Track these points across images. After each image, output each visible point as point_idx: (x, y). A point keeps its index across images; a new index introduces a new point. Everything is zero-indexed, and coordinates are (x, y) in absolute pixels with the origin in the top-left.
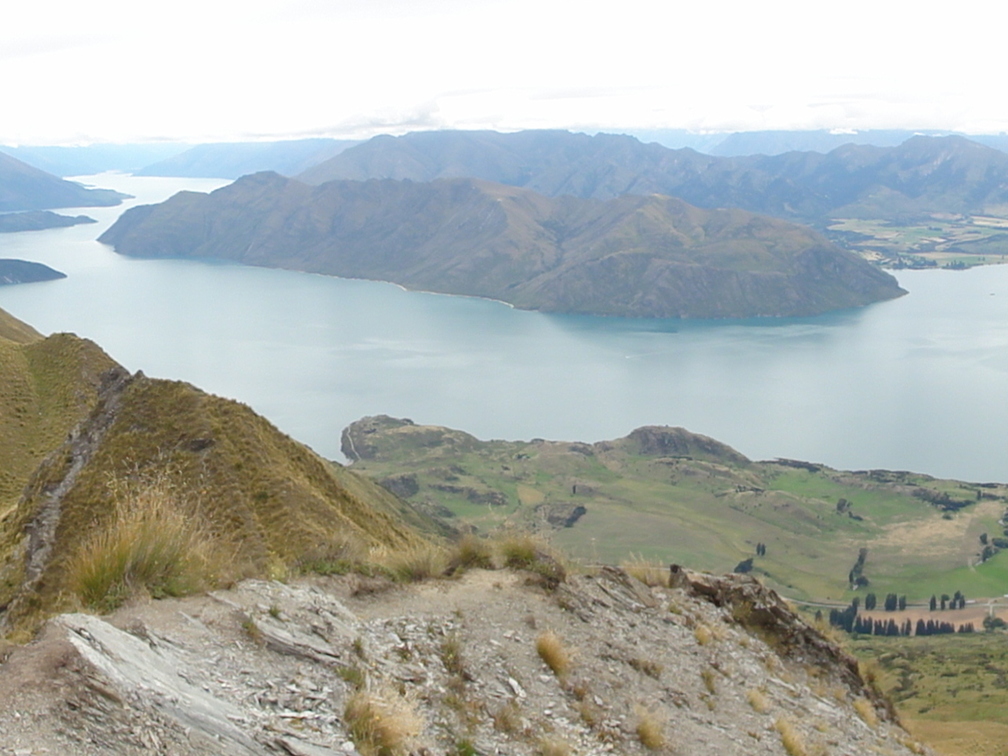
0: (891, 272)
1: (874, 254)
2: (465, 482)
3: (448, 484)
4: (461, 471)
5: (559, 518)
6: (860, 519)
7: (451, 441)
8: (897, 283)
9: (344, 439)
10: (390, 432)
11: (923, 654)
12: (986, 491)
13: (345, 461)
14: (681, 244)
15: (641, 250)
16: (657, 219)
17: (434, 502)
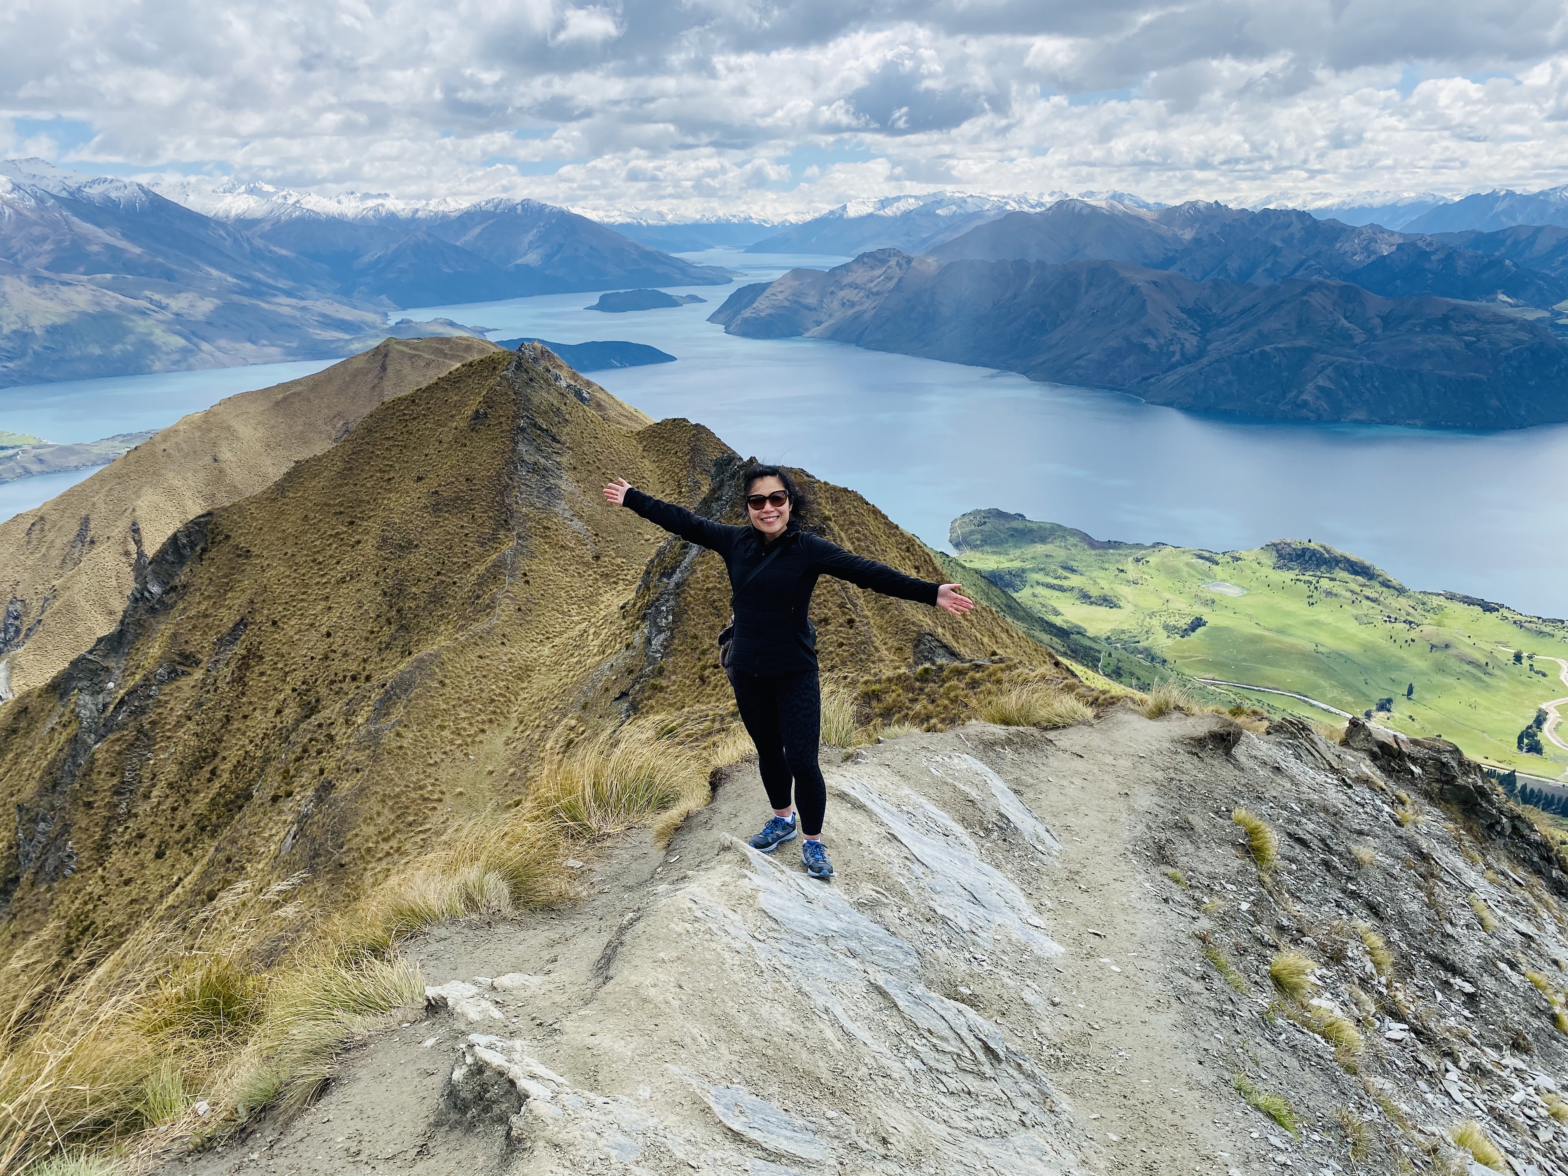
2: (1076, 582)
3: (1057, 582)
5: (1175, 627)
6: (1544, 674)
9: (953, 529)
10: (1001, 526)
13: (951, 551)
14: (1351, 337)
15: (1302, 342)
16: (1324, 308)
17: (1041, 600)
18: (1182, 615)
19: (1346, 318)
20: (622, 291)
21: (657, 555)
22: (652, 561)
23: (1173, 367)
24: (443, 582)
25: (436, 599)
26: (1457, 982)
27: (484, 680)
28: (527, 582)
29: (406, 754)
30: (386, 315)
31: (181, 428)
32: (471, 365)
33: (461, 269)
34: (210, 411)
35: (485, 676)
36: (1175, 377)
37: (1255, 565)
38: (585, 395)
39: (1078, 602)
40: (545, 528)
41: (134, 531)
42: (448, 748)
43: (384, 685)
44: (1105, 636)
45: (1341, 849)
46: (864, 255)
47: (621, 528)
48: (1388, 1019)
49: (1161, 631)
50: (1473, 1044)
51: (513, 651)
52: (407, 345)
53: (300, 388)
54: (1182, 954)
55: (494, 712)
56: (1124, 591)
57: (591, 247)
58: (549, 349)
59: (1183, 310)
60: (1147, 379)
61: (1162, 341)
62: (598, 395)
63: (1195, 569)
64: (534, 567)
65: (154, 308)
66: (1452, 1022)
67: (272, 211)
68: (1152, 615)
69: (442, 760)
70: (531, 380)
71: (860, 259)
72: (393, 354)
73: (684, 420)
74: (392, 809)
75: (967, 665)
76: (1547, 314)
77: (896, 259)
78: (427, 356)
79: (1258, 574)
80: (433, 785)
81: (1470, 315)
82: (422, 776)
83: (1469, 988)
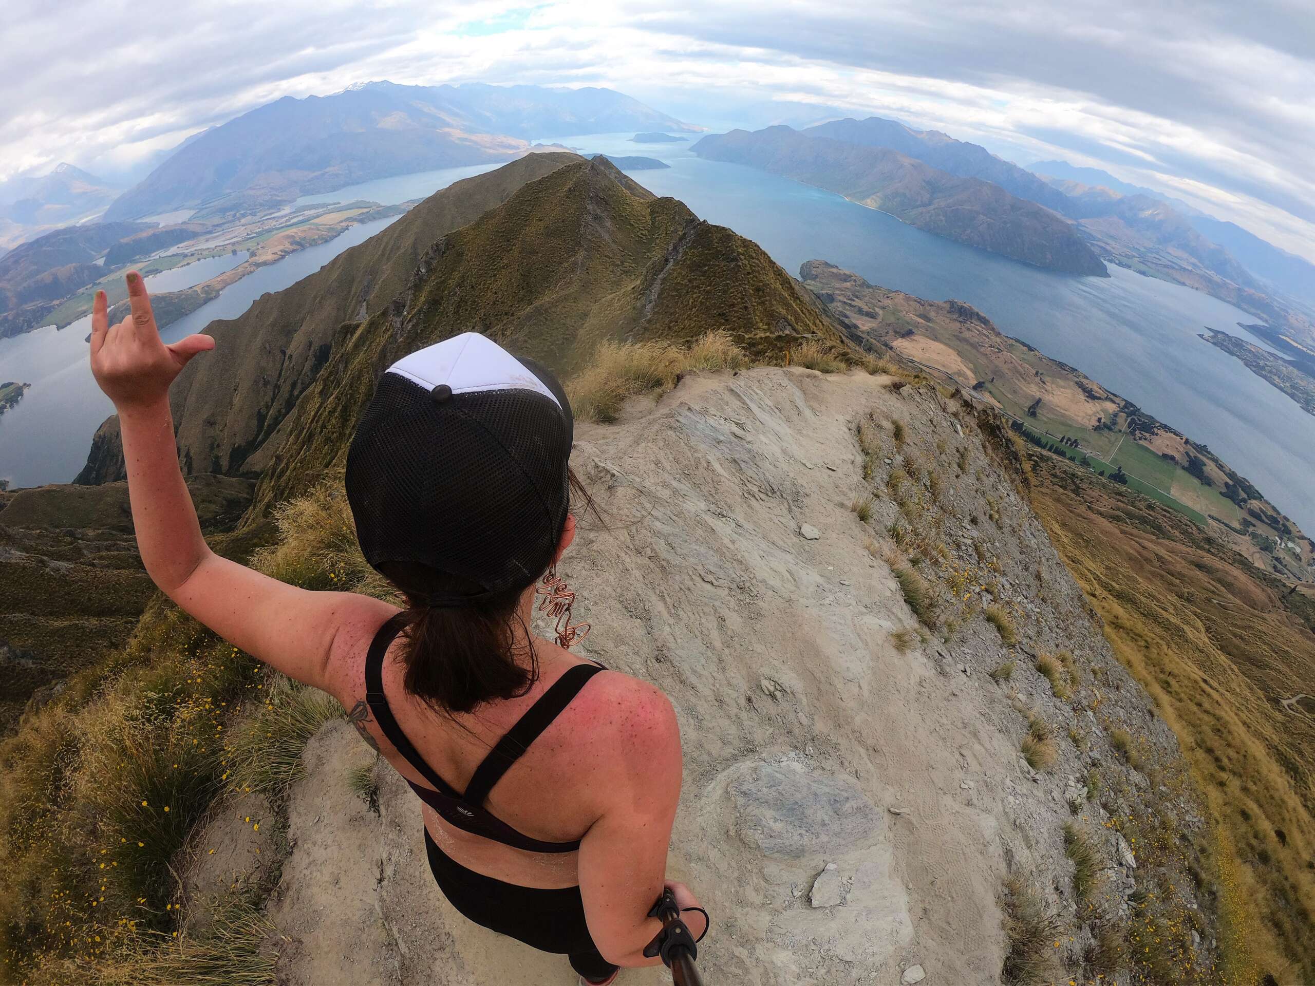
0: (1106, 263)
1: (1099, 250)
2: (857, 303)
3: (849, 302)
4: (857, 297)
5: (899, 332)
6: (1045, 383)
7: (855, 281)
8: (1107, 270)
9: (802, 268)
10: (825, 270)
11: (1047, 461)
12: (1112, 397)
13: (800, 279)
15: (975, 208)
17: (840, 309)
20: (645, 133)
23: (916, 207)
25: (545, 278)
36: (917, 212)
39: (857, 313)
44: (867, 331)
49: (892, 333)
51: (579, 305)
59: (925, 181)
73: (673, 198)
76: (1075, 223)
78: (548, 161)
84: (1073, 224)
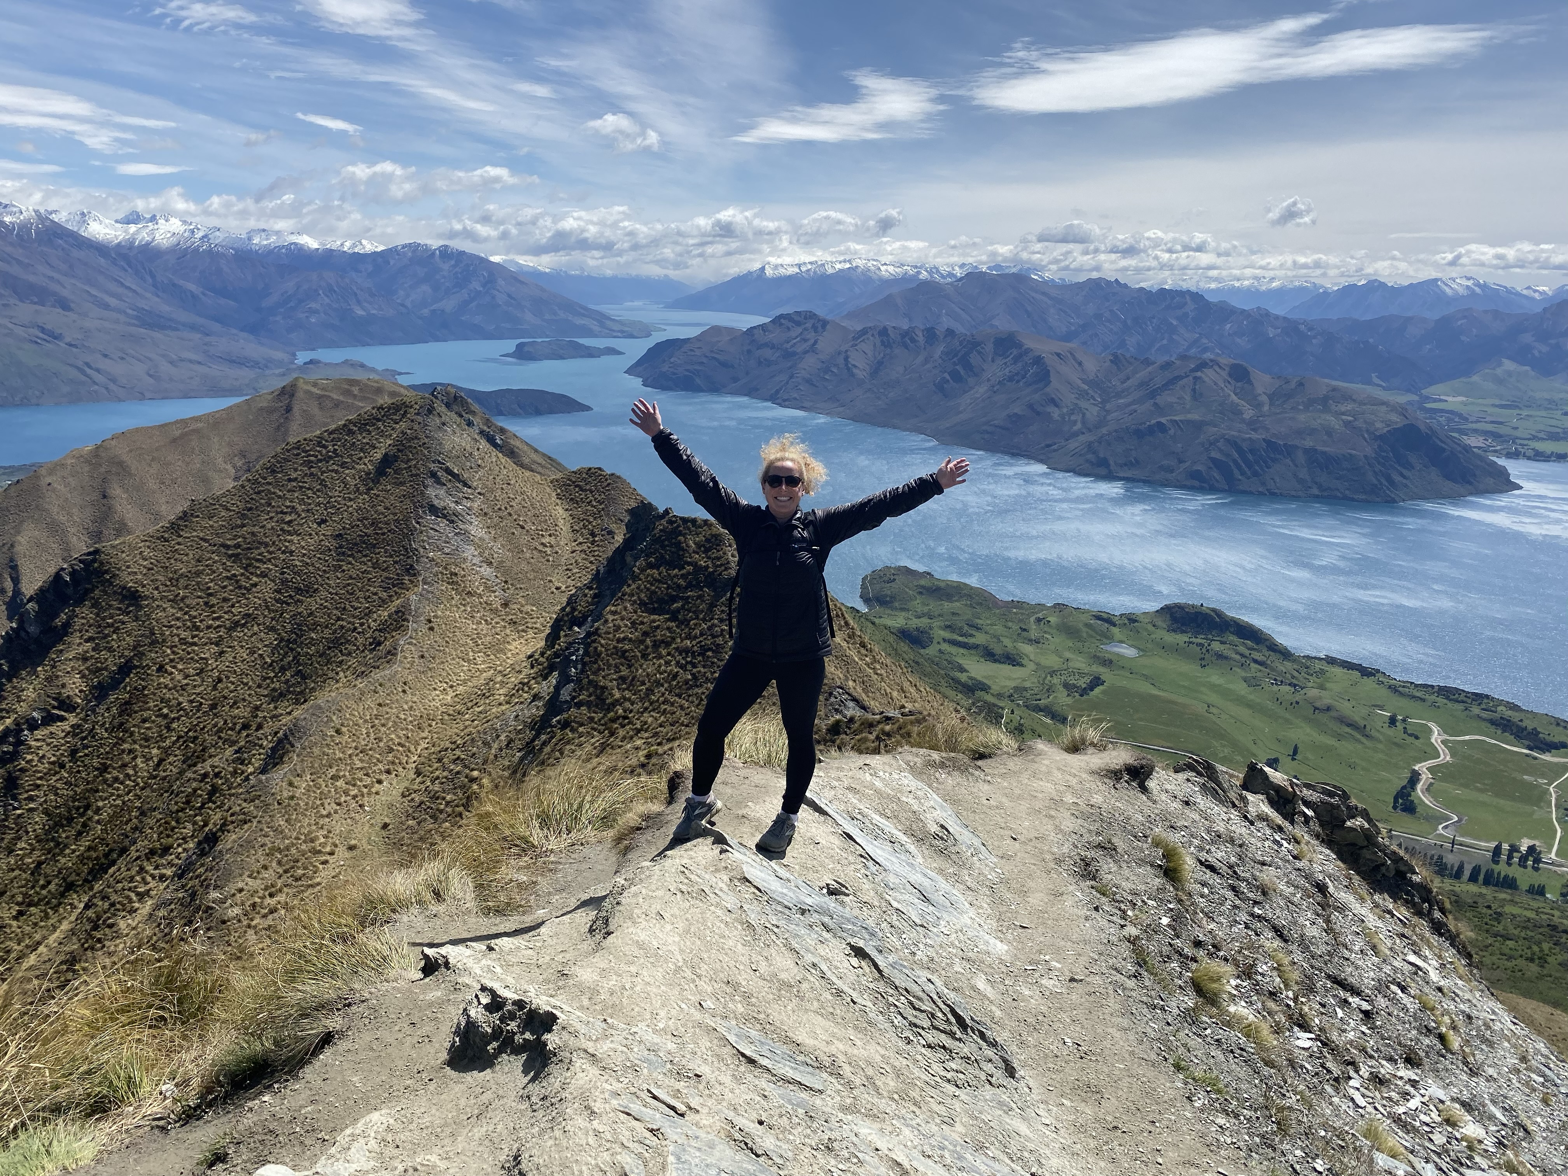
0: (1501, 462)
1: (1481, 439)
2: (981, 639)
3: (964, 639)
4: (978, 628)
5: (1074, 686)
7: (969, 597)
8: (1508, 476)
9: (864, 586)
13: (863, 608)
14: (1241, 413)
15: (1194, 416)
16: (1216, 384)
17: (947, 657)
18: (1081, 674)
19: (1236, 394)
20: (539, 340)
21: (568, 604)
22: (563, 609)
23: (1075, 435)
24: (342, 627)
25: (336, 643)
26: (1354, 1001)
27: (383, 729)
28: (431, 629)
29: (298, 804)
30: (294, 355)
31: (69, 462)
32: (381, 408)
33: (374, 312)
34: (101, 446)
35: (383, 725)
36: (1077, 444)
37: (1150, 627)
38: (498, 441)
39: (982, 660)
40: (452, 574)
41: (11, 567)
42: (343, 799)
43: (276, 733)
44: (1008, 694)
45: (1248, 875)
46: (781, 316)
47: (531, 575)
48: (1296, 1029)
49: (1061, 689)
50: (1371, 1057)
51: (415, 699)
52: (315, 385)
53: (200, 425)
54: (1114, 954)
55: (393, 763)
56: (1027, 649)
57: (509, 296)
58: (462, 394)
59: (1084, 381)
60: (1048, 446)
61: (1065, 410)
62: (512, 442)
63: (1094, 630)
64: (439, 613)
65: (46, 337)
66: (1351, 1035)
67: (178, 244)
68: (1053, 673)
69: (336, 812)
70: (444, 424)
71: (778, 321)
72: (300, 394)
73: (600, 469)
74: (279, 863)
75: (878, 717)
76: (1416, 398)
77: (812, 321)
78: (335, 396)
79: (1153, 636)
80: (326, 837)
81: (1348, 397)
82: (314, 827)
83: (1366, 1006)
84: (1410, 403)
